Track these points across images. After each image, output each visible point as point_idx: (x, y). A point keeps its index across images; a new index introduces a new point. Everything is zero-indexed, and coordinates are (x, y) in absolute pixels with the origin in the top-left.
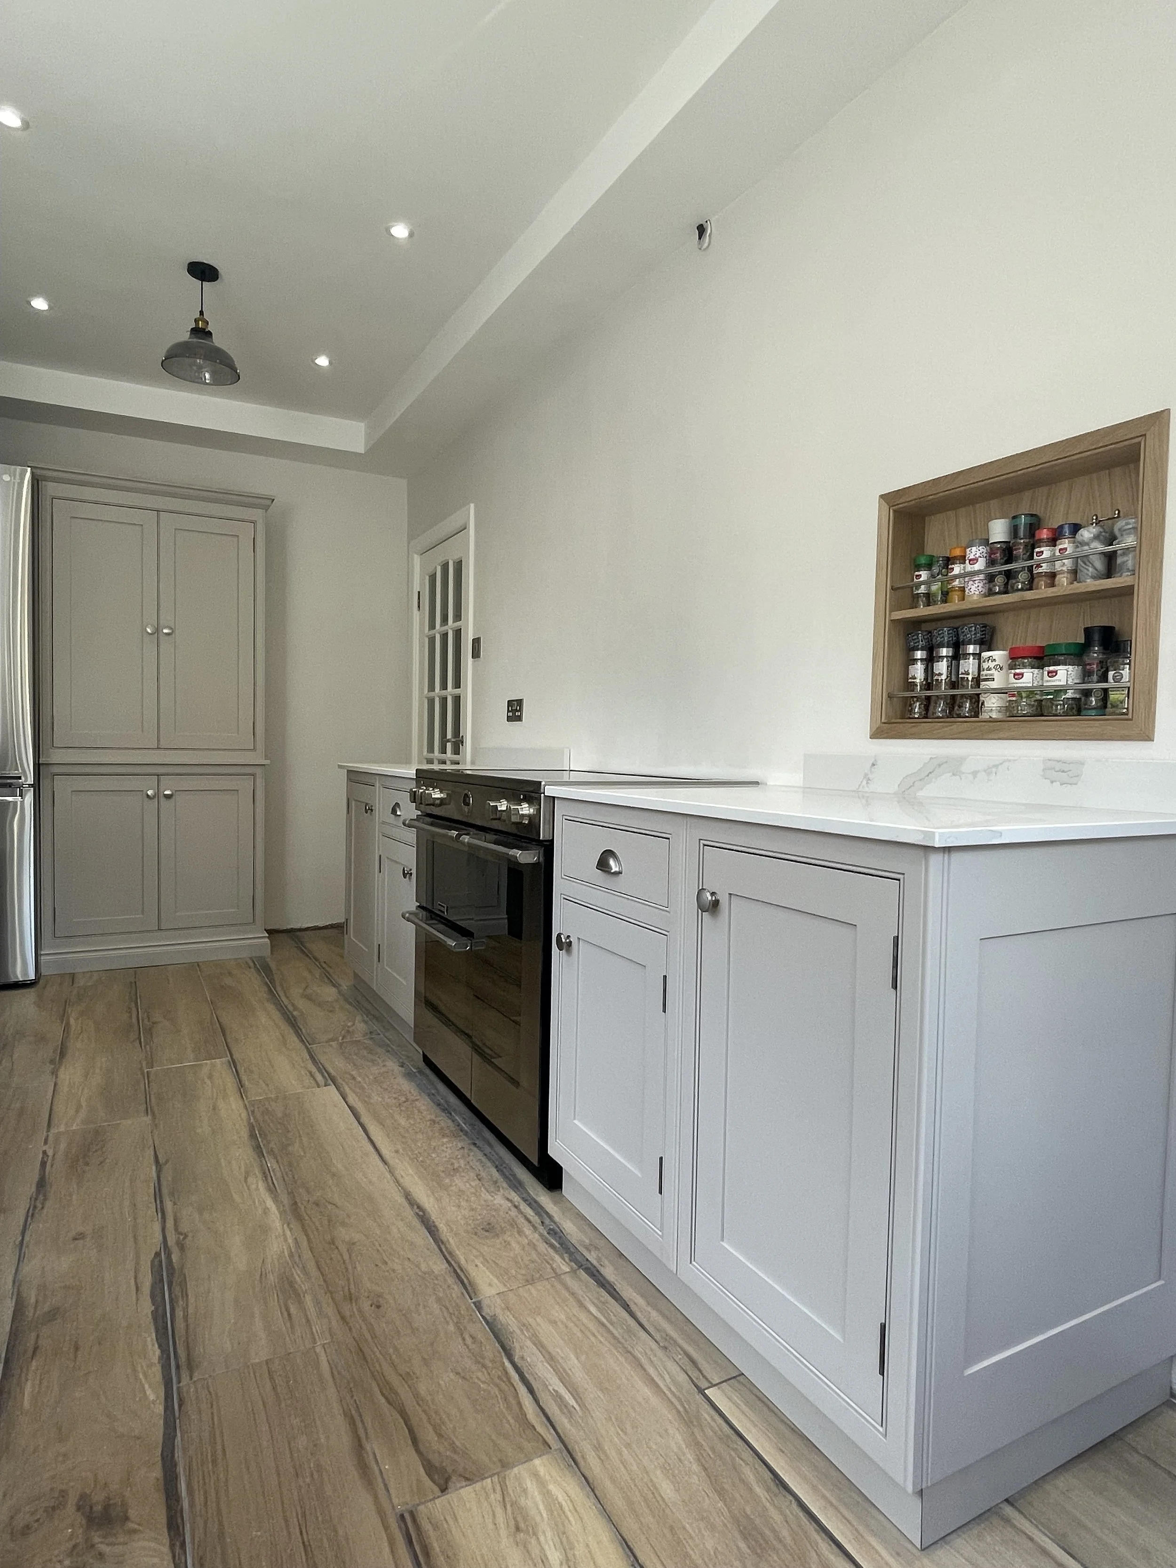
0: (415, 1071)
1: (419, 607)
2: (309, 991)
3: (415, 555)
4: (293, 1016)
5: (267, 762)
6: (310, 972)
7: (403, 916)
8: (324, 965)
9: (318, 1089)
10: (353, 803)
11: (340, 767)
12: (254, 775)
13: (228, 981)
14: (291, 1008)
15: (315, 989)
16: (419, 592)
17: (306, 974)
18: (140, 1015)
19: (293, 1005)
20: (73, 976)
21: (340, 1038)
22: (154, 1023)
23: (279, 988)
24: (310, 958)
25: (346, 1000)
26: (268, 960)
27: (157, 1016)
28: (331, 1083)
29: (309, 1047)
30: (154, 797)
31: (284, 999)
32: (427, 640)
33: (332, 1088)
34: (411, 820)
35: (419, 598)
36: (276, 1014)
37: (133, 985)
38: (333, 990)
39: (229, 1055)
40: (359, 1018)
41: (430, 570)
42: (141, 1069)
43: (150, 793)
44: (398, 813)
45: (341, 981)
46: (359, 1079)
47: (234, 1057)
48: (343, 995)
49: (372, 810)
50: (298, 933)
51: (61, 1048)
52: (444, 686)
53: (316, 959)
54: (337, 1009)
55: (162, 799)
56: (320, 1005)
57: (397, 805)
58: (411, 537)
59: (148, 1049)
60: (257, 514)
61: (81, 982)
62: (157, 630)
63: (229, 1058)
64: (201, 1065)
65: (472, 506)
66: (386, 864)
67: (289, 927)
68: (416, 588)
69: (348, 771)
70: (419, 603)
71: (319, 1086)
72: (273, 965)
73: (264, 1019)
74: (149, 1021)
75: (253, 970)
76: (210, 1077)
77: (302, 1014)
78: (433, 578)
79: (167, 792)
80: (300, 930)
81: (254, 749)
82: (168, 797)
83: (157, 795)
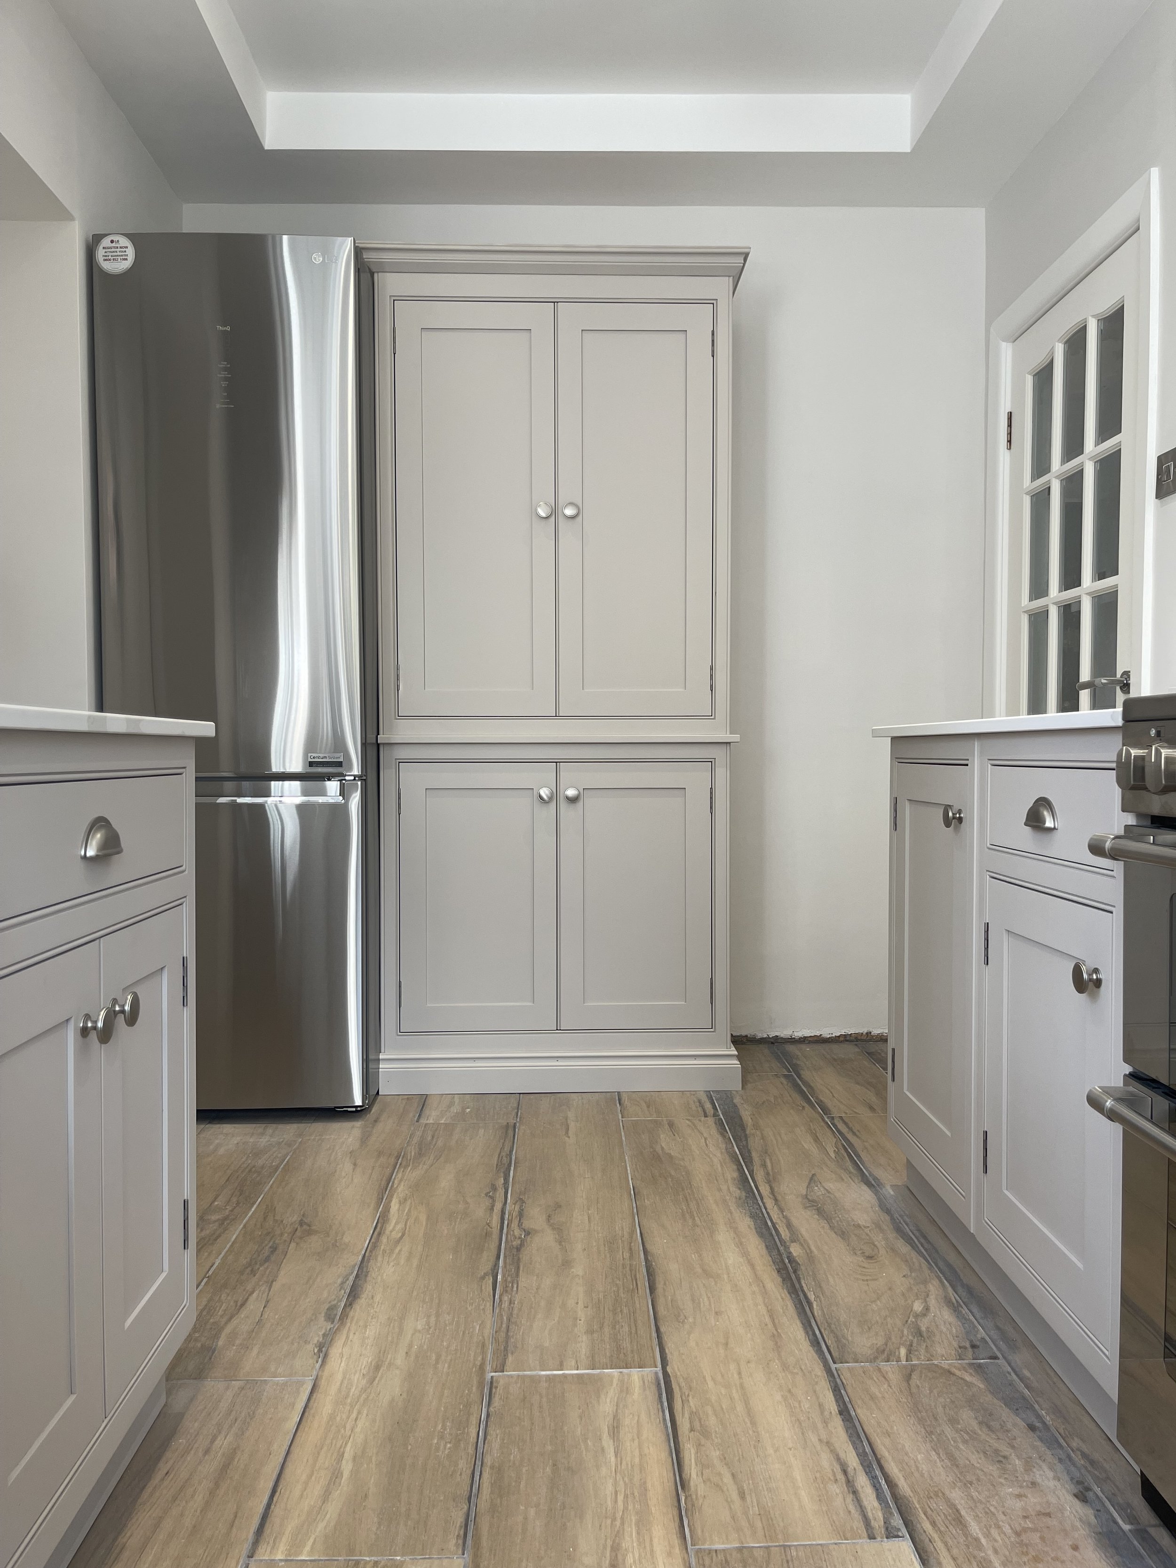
0: (1126, 1527)
1: (1009, 441)
2: (818, 1191)
3: (1004, 344)
4: (792, 1260)
5: (736, 737)
6: (816, 1139)
7: (1094, 1102)
8: (841, 1126)
9: (873, 1545)
10: (907, 810)
11: (876, 734)
12: (711, 761)
13: (666, 1143)
14: (784, 1233)
15: (830, 1186)
16: (1010, 415)
17: (808, 1144)
18: (508, 1207)
19: (789, 1225)
20: (423, 1100)
21: (903, 1352)
22: (528, 1233)
23: (760, 1175)
24: (813, 1106)
25: (899, 1230)
26: (737, 1100)
27: (536, 1218)
28: (904, 1531)
29: (833, 1366)
30: (550, 799)
31: (769, 1203)
32: (1027, 501)
33: (905, 1546)
34: (1117, 837)
35: (1010, 425)
36: (755, 1246)
37: (511, 1132)
38: (866, 1195)
39: (660, 1366)
40: (934, 1288)
41: (1037, 361)
42: (482, 1369)
43: (544, 793)
44: (1049, 823)
45: (880, 1173)
46: (975, 1529)
47: (669, 1369)
48: (888, 1212)
49: (960, 820)
50: (791, 1048)
51: (357, 1276)
52: (1072, 578)
53: (826, 1110)
54: (882, 1252)
55: (563, 805)
56: (843, 1235)
57: (1043, 803)
58: (993, 313)
59: (505, 1305)
60: (719, 287)
61: (431, 1117)
62: (554, 512)
63: (659, 1369)
64: (600, 1378)
65: (1155, 173)
66: (1001, 944)
67: (772, 1034)
68: (1005, 405)
69: (894, 739)
70: (1010, 434)
71: (872, 1537)
72: (746, 1115)
73: (731, 1257)
74: (520, 1225)
75: (711, 1121)
76: (615, 1430)
77: (811, 1258)
78: (1044, 376)
79: (571, 792)
80: (792, 1041)
81: (712, 716)
82: (573, 800)
83: (554, 797)
